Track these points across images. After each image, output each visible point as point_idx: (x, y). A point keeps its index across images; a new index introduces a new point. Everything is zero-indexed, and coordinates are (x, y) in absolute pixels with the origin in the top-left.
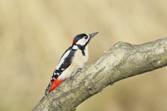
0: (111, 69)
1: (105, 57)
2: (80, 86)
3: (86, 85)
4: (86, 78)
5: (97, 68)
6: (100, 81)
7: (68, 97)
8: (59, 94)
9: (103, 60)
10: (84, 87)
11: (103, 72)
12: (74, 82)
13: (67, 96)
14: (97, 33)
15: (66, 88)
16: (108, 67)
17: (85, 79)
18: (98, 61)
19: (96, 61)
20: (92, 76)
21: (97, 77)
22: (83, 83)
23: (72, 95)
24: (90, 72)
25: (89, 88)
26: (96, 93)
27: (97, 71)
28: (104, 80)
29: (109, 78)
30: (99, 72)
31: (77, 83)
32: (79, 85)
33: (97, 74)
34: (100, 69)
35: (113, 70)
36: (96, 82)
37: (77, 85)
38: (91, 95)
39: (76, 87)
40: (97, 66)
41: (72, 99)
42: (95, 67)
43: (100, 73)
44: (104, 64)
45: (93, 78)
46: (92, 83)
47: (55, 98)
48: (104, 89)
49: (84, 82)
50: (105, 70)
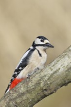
0: (65, 70)
1: (59, 59)
2: (36, 87)
3: (42, 85)
4: (42, 79)
5: (52, 70)
6: (55, 82)
7: (24, 97)
8: (15, 95)
9: (58, 61)
10: (39, 88)
11: (57, 73)
12: (30, 83)
15: (22, 89)
16: (63, 69)
17: (40, 80)
18: (53, 63)
19: (51, 63)
20: (47, 77)
21: (52, 79)
22: (38, 83)
23: (28, 95)
24: (46, 74)
25: (45, 88)
27: (51, 72)
28: (59, 81)
30: (53, 74)
31: (33, 84)
32: (34, 85)
33: (52, 75)
34: (54, 70)
35: (67, 71)
36: (51, 83)
39: (32, 87)
40: (52, 68)
42: (50, 68)
43: (55, 75)
44: (59, 65)
45: (48, 79)
46: (47, 84)
47: (12, 98)
48: (59, 90)
49: (40, 83)
50: (60, 71)
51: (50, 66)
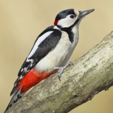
0: (105, 67)
1: (97, 50)
2: (61, 92)
3: (70, 90)
4: (70, 79)
5: (86, 66)
6: (90, 85)
7: (44, 107)
8: (30, 104)
9: (95, 53)
10: (67, 94)
11: (94, 72)
13: (41, 107)
14: (93, 10)
15: (40, 95)
16: (102, 65)
17: (68, 81)
18: (88, 56)
19: (85, 55)
20: (79, 78)
21: (85, 79)
22: (65, 87)
23: (50, 104)
24: (76, 72)
25: (75, 94)
26: (84, 102)
27: (85, 70)
28: (96, 84)
29: (103, 81)
30: (88, 72)
31: (57, 88)
32: (59, 90)
33: (86, 74)
34: (89, 66)
35: (108, 68)
36: (84, 87)
37: (56, 90)
38: (76, 105)
39: (55, 93)
40: (86, 63)
41: (49, 110)
42: (84, 64)
43: (90, 74)
45: (80, 80)
46: (78, 88)
48: (95, 96)
49: (67, 87)
50: (98, 68)
51: (83, 61)
